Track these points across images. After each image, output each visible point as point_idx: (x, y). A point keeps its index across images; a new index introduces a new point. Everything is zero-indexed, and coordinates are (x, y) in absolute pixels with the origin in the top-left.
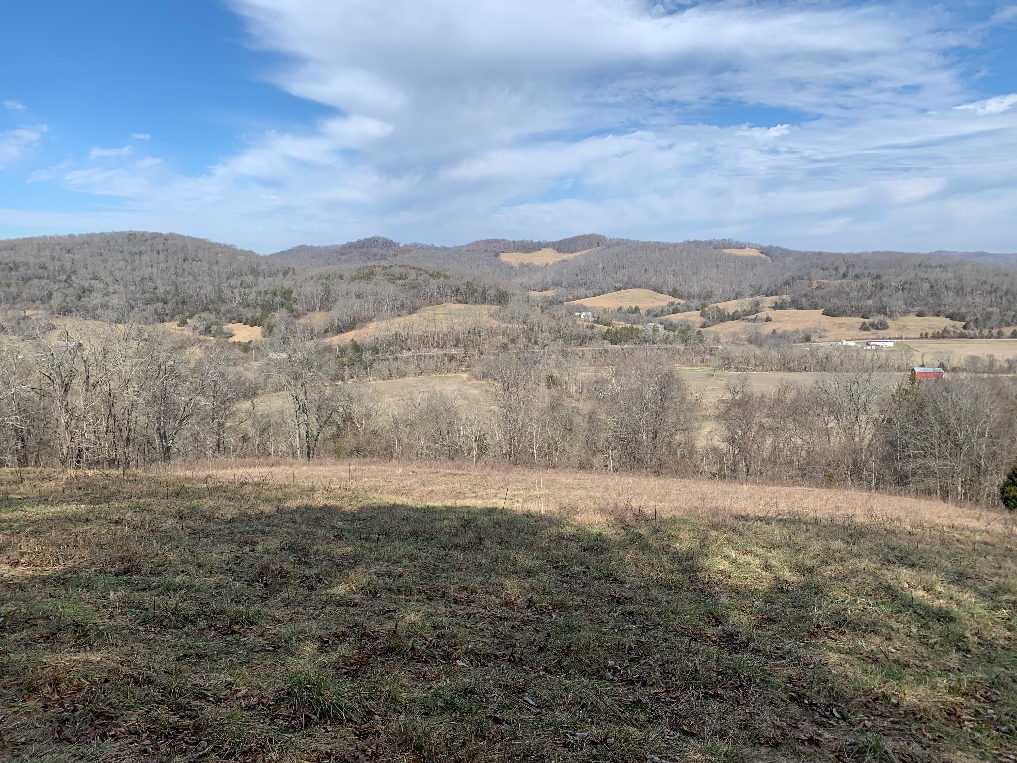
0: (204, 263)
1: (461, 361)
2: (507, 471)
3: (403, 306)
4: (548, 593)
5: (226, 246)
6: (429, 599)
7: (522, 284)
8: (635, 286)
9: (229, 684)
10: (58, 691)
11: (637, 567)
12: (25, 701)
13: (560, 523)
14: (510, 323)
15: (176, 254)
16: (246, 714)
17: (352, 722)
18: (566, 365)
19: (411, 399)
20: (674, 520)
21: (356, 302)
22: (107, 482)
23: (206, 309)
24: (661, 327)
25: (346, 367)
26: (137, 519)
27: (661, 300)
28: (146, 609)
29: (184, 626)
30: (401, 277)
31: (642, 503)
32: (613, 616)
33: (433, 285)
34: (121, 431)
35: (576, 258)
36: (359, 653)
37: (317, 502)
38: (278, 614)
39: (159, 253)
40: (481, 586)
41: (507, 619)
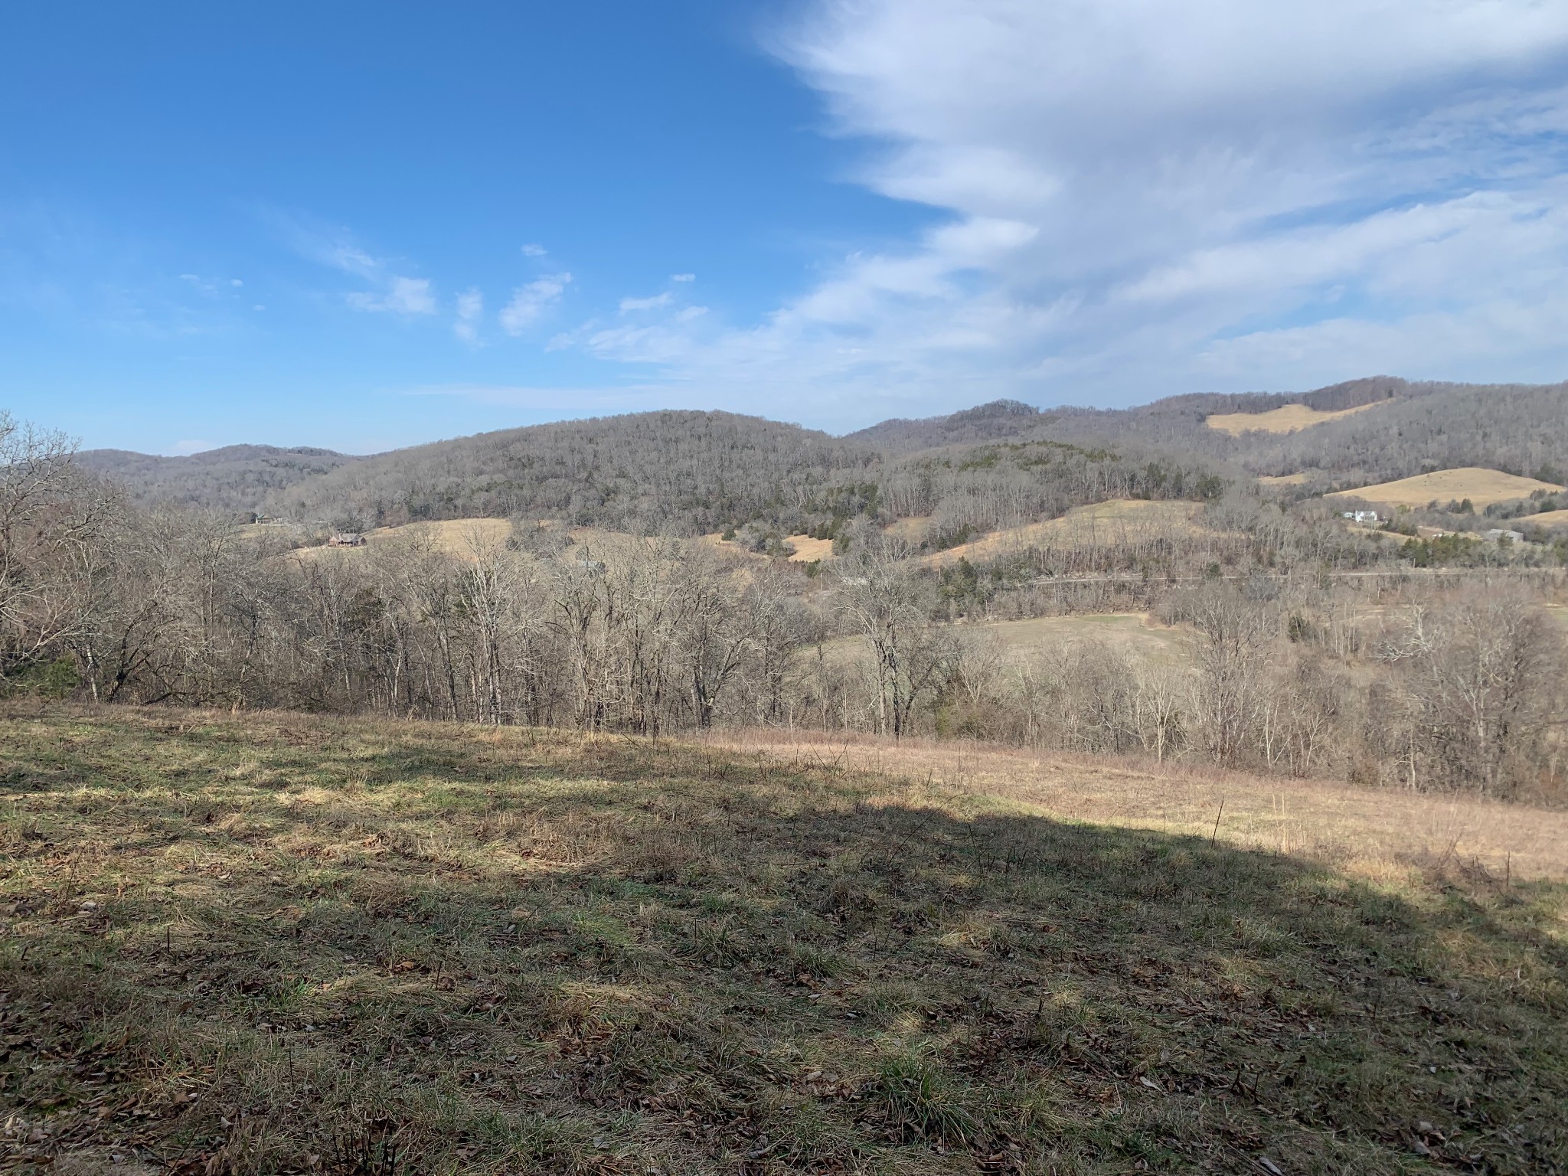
0: (759, 451)
1: (1137, 593)
2: (1217, 777)
3: (1042, 506)
4: (1301, 988)
5: (787, 425)
6: (1093, 973)
7: (1246, 466)
8: (1463, 464)
9: (796, 1059)
10: (579, 1033)
11: (1471, 962)
12: (540, 1040)
13: (1318, 871)
14: (1224, 530)
15: (722, 440)
16: (821, 1108)
17: (975, 1147)
18: (1326, 602)
19: (1053, 652)
20: (1546, 887)
21: (969, 501)
22: (633, 751)
23: (759, 516)
24: (1516, 536)
25: (952, 600)
26: (671, 805)
27: (1519, 488)
28: (685, 935)
29: (733, 966)
30: (1039, 461)
31: (1476, 850)
32: (1425, 1044)
33: (1092, 470)
34: (649, 683)
35: (1347, 418)
36: (983, 1042)
37: (912, 802)
38: (862, 964)
39: (700, 438)
40: (1180, 962)
41: (1226, 1022)
